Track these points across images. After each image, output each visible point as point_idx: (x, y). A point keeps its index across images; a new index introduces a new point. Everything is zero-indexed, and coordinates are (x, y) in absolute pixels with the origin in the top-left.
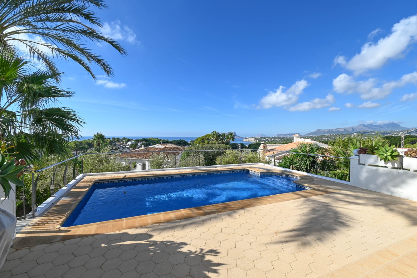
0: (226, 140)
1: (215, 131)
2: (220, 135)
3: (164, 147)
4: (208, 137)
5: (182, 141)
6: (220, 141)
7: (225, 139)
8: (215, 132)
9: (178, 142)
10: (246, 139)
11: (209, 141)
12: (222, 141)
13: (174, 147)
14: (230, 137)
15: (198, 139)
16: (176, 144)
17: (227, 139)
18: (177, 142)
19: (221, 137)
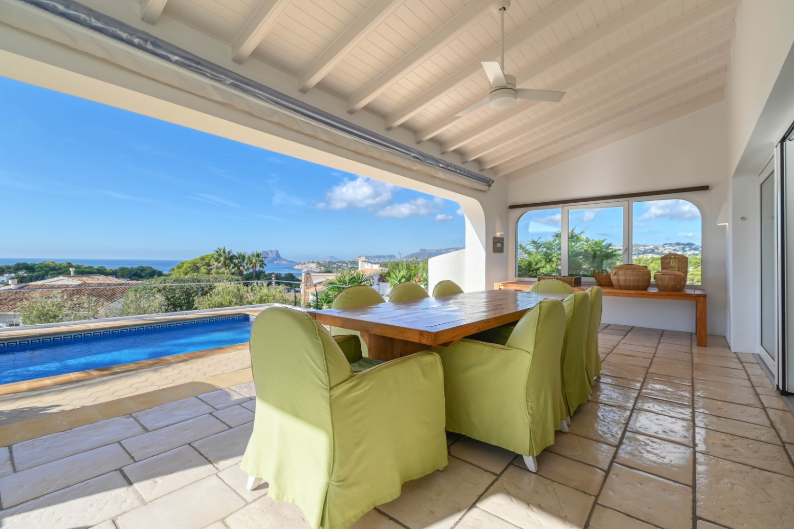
0: (246, 267)
1: (223, 248)
2: (231, 258)
3: (80, 282)
4: (207, 261)
5: (145, 270)
6: (233, 268)
7: (245, 265)
8: (222, 251)
9: (135, 272)
10: (301, 265)
11: (212, 269)
12: (239, 268)
13: (110, 282)
14: (256, 261)
15: (183, 266)
16: (129, 276)
17: (248, 265)
18: (132, 273)
19: (237, 262)
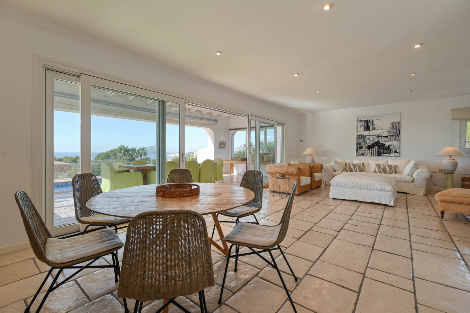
0: (136, 156)
4: (115, 152)
6: (129, 156)
8: (123, 147)
12: (132, 157)
14: (142, 152)
